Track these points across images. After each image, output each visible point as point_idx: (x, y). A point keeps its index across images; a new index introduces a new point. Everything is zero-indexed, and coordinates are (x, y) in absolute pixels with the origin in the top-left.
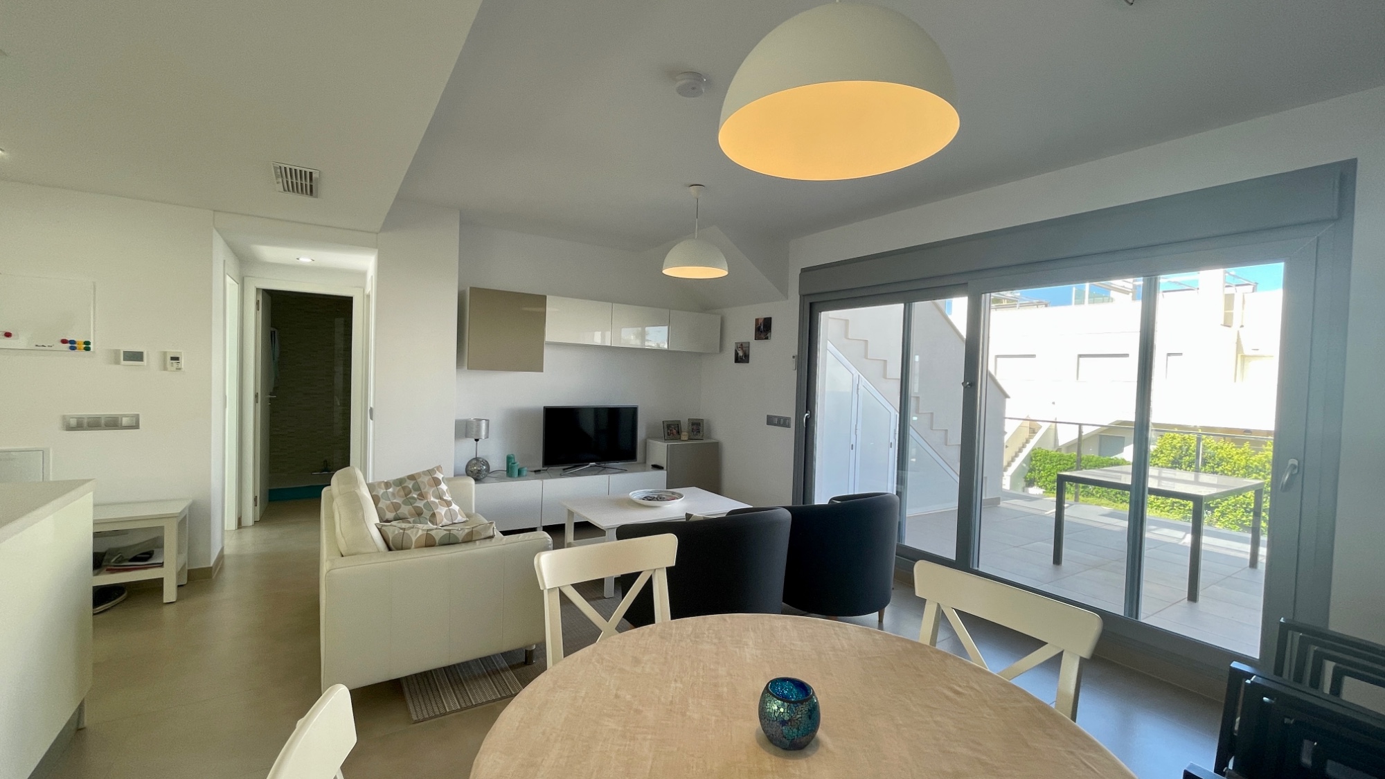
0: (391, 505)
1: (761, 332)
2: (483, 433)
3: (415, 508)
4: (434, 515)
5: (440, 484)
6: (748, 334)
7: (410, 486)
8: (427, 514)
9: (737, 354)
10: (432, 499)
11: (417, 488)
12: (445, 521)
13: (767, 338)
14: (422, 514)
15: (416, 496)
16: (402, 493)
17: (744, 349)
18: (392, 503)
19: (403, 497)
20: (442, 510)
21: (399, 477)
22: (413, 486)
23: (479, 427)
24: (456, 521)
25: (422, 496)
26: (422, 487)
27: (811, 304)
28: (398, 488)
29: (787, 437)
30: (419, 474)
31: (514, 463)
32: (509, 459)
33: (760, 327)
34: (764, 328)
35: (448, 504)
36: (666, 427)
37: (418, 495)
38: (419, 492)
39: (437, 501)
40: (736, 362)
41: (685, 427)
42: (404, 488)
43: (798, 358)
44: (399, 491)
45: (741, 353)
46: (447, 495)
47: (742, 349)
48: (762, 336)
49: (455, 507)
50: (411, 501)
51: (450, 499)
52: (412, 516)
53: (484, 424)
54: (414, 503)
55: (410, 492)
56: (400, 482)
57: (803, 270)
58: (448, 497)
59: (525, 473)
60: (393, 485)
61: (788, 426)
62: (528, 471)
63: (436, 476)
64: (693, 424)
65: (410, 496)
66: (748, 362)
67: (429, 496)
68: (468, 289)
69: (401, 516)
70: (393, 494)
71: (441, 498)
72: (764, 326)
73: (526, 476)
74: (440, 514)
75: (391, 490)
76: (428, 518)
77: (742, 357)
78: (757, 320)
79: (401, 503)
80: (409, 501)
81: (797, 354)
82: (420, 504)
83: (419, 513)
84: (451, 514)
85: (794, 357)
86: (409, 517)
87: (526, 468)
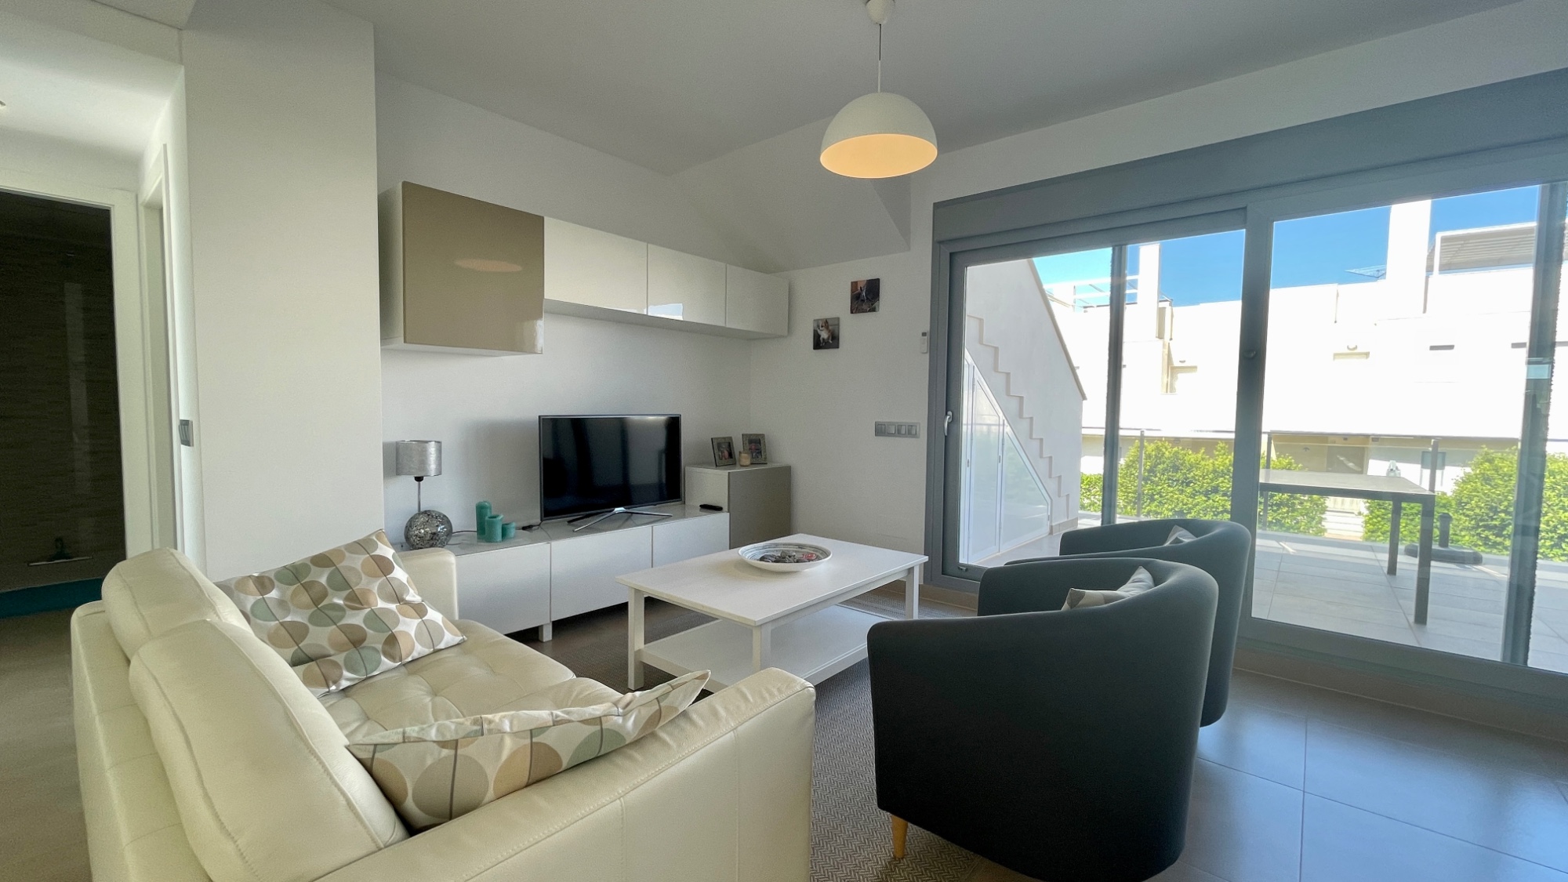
0: (283, 631)
1: (863, 301)
2: (432, 466)
3: (346, 629)
4: (392, 640)
5: (391, 569)
6: (838, 305)
7: (323, 580)
8: (375, 639)
9: (817, 336)
10: (381, 604)
11: (340, 583)
12: (419, 650)
13: (874, 310)
14: (364, 640)
15: (341, 602)
16: (305, 598)
17: (830, 328)
18: (282, 624)
19: (307, 607)
20: (408, 627)
21: (287, 562)
22: (329, 580)
23: (423, 454)
24: (442, 646)
25: (356, 601)
26: (352, 580)
27: (951, 255)
28: (293, 588)
29: (914, 453)
30: (337, 551)
31: (495, 517)
32: (481, 510)
33: (860, 294)
34: (866, 297)
35: (419, 610)
36: (716, 447)
37: (346, 599)
38: (345, 593)
39: (393, 606)
40: (815, 348)
41: (738, 445)
42: (307, 587)
43: (932, 336)
44: (294, 594)
45: (824, 335)
46: (411, 591)
47: (827, 328)
48: (865, 307)
49: (434, 615)
50: (332, 613)
51: (417, 599)
52: (340, 649)
53: (432, 449)
54: (342, 617)
55: (325, 595)
56: (294, 574)
57: (937, 206)
58: (413, 596)
59: (512, 532)
60: (276, 583)
61: (915, 436)
62: (517, 528)
63: (378, 552)
64: (751, 442)
65: (325, 602)
66: (838, 347)
67: (371, 599)
68: (400, 184)
69: (309, 652)
70: (281, 603)
71: (399, 599)
72: (868, 291)
73: (514, 537)
74: (407, 634)
75: (274, 594)
76: (379, 647)
77: (826, 339)
78: (854, 284)
79: (305, 621)
80: (324, 614)
81: (929, 329)
82: (356, 619)
83: (356, 640)
84: (430, 632)
85: (924, 334)
86: (332, 652)
87: (514, 525)
